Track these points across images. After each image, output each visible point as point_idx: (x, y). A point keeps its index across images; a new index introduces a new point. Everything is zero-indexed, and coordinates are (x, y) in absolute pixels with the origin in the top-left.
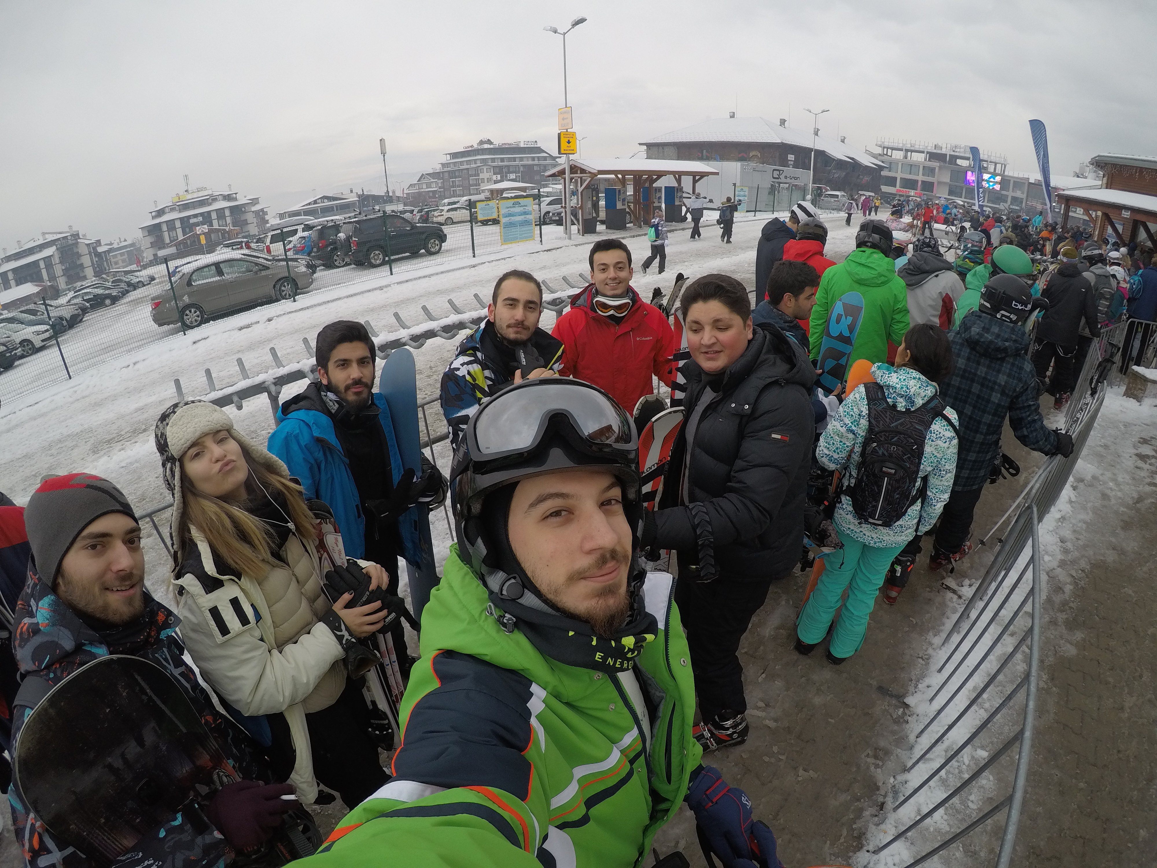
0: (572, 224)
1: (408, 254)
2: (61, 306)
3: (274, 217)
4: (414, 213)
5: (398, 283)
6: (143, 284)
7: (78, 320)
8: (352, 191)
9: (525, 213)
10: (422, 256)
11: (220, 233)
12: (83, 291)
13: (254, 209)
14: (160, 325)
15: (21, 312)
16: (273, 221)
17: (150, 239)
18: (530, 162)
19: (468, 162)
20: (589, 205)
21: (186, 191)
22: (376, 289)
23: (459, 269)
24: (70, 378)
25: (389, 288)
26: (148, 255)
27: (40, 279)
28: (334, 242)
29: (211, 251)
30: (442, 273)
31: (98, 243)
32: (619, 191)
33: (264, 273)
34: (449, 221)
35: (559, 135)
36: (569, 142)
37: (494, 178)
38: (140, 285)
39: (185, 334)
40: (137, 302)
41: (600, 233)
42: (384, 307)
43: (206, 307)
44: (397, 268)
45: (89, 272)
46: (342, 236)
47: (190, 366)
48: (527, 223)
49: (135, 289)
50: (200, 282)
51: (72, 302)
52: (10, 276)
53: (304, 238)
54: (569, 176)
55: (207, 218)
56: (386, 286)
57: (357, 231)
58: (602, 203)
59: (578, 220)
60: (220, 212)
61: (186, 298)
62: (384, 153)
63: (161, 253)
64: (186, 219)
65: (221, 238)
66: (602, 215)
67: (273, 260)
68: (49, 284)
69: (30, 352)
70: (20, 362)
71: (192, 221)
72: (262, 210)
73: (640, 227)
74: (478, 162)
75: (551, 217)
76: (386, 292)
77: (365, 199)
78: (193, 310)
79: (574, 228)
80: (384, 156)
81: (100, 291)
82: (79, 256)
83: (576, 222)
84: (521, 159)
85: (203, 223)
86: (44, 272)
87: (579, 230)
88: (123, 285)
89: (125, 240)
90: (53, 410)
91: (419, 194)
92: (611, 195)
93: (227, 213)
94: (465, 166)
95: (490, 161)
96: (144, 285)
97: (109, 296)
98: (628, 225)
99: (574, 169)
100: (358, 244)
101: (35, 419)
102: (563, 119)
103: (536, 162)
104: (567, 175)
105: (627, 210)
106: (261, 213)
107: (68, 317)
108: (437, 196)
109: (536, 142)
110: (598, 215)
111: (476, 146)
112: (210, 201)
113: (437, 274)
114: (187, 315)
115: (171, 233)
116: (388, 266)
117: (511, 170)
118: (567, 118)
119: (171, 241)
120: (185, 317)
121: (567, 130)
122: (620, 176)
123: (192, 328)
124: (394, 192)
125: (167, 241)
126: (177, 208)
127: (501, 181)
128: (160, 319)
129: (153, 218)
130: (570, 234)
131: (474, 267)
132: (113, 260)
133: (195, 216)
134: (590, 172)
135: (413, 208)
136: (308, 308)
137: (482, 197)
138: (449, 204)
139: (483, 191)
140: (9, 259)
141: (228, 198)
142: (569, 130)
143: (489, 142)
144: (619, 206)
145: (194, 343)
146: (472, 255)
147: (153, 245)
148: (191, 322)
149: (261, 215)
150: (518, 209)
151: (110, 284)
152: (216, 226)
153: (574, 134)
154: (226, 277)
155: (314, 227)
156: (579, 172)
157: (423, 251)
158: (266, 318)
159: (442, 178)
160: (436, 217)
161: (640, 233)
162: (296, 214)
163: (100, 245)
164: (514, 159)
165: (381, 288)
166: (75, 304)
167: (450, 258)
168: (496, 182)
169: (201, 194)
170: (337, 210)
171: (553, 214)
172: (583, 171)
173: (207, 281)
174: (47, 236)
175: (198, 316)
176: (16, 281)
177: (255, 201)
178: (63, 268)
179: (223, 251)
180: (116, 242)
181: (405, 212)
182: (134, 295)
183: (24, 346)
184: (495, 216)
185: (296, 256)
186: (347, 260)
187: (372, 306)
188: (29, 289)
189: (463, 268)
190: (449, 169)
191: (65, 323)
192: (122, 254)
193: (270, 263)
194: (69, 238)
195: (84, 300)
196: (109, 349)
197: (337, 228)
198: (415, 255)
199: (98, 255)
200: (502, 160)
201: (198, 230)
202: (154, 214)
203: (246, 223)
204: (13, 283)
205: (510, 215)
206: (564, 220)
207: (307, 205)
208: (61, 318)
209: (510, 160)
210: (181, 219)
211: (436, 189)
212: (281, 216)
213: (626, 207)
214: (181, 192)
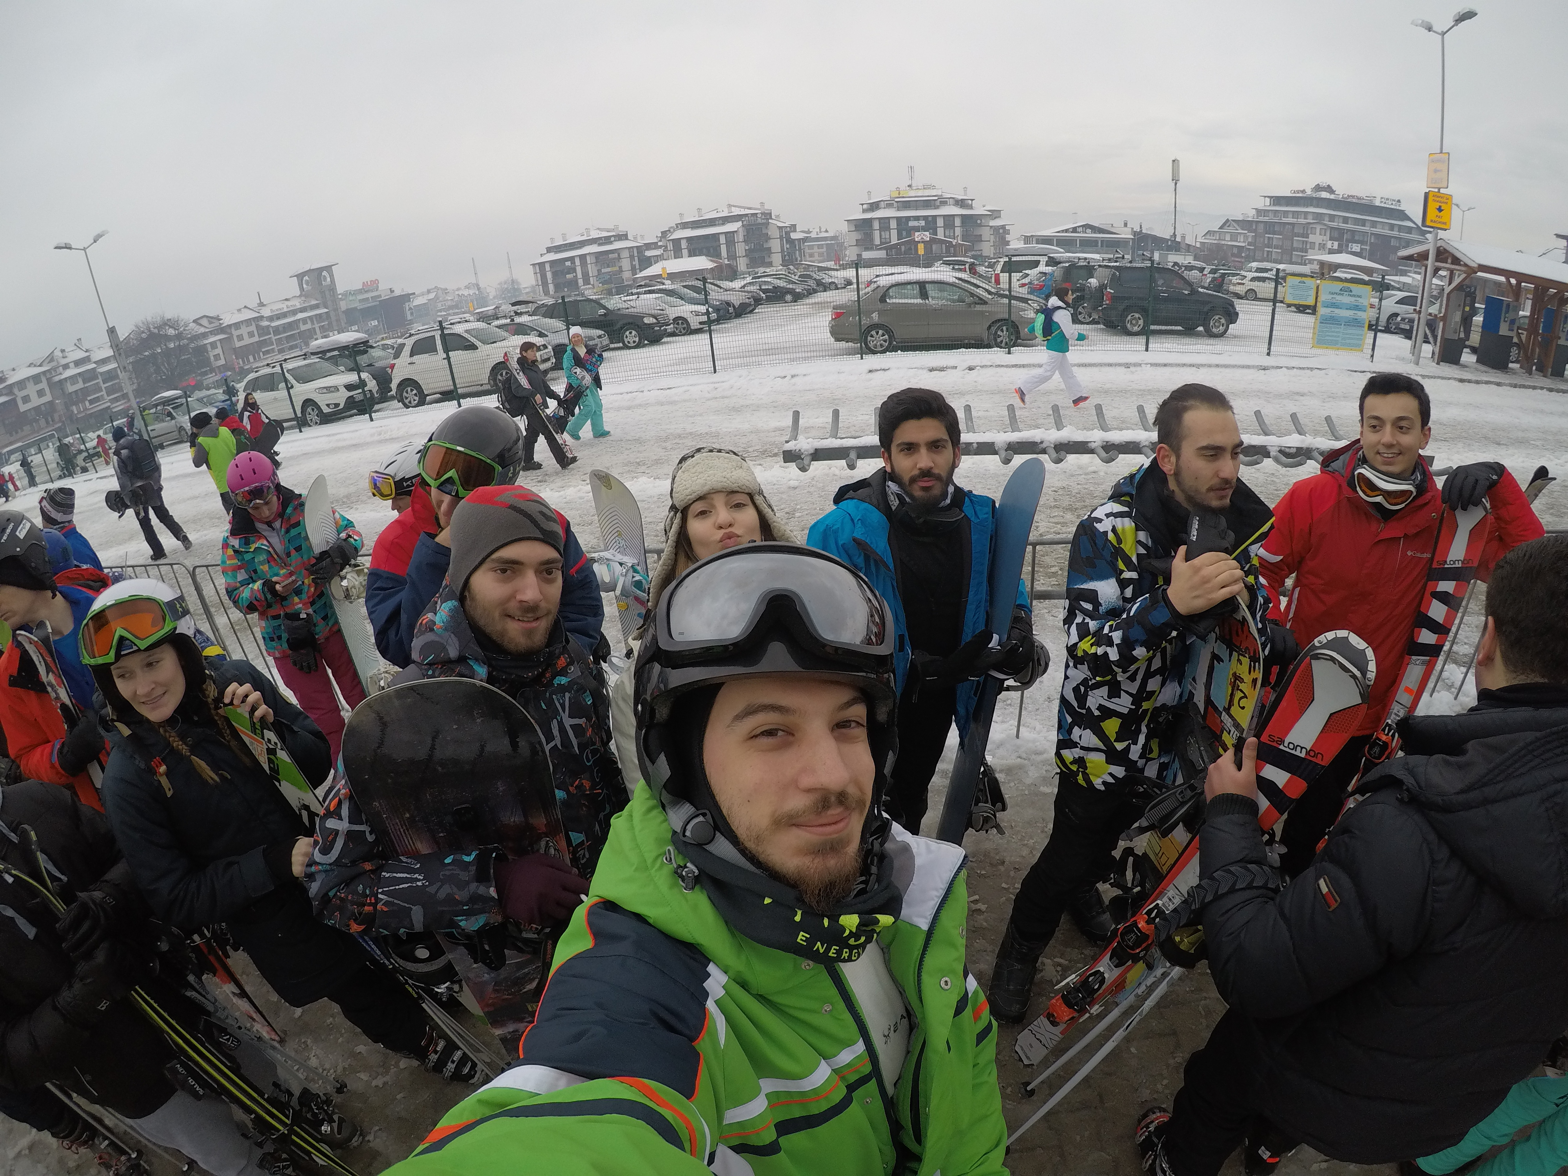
0: (1425, 342)
1: (1180, 328)
2: (733, 290)
3: (1018, 239)
4: (1205, 272)
5: (1152, 365)
6: (836, 285)
7: (749, 309)
8: (1126, 225)
9: (1357, 308)
10: (1198, 335)
11: (944, 246)
12: (763, 279)
13: (992, 223)
14: (837, 340)
15: (685, 287)
16: (1016, 244)
17: (856, 236)
18: (1387, 232)
19: (1296, 214)
20: (1457, 317)
21: (910, 186)
22: (1120, 365)
23: (1243, 367)
24: (715, 372)
25: (1139, 368)
26: (851, 254)
27: (718, 255)
28: (1082, 289)
29: (928, 265)
30: (1217, 366)
31: (793, 228)
32: (1508, 305)
33: (979, 308)
34: (1251, 295)
35: (1426, 195)
36: (1440, 210)
37: (1329, 244)
38: (833, 287)
39: (862, 358)
40: (822, 305)
41: (1464, 366)
42: (1123, 392)
43: (897, 334)
44: (1155, 344)
45: (777, 259)
46: (1093, 282)
47: (856, 398)
48: (1355, 323)
49: (825, 291)
50: (897, 301)
51: (747, 289)
52: (684, 244)
53: (1045, 274)
54: (1433, 263)
55: (930, 224)
56: (1136, 365)
57: (1115, 281)
58: (1479, 319)
59: (1435, 337)
60: (949, 220)
61: (875, 316)
62: (1176, 180)
63: (866, 255)
64: (904, 220)
65: (944, 251)
66: (1475, 338)
67: (997, 294)
68: (726, 262)
69: (683, 332)
70: (669, 339)
71: (912, 224)
72: (1003, 227)
73: (1530, 373)
74: (1310, 217)
75: (1399, 324)
76: (1132, 373)
77: (1143, 240)
78: (881, 332)
79: (1427, 349)
80: (1176, 184)
81: (781, 283)
82: (768, 238)
83: (1431, 339)
84: (1374, 224)
85: (924, 229)
86: (723, 249)
87: (1433, 353)
88: (812, 283)
89: (826, 231)
90: (685, 401)
91: (1219, 247)
92: (1494, 309)
93: (958, 222)
94: (1290, 220)
95: (1327, 218)
96: (838, 289)
97: (791, 292)
98: (1511, 365)
99: (1443, 254)
100: (1114, 298)
101: (662, 404)
102: (1436, 171)
103: (1395, 233)
104: (1430, 262)
105: (1515, 340)
106: (1001, 231)
107: (737, 304)
108: (1244, 256)
109: (1399, 201)
110: (1467, 337)
111: (1309, 192)
112: (938, 203)
113: (1210, 366)
114: (872, 336)
115: (883, 233)
116: (1145, 337)
117: (1357, 238)
118: (1440, 171)
119: (882, 243)
120: (869, 338)
121: (1439, 189)
122: (1513, 281)
123: (874, 352)
124: (1183, 237)
125: (877, 241)
126: (895, 205)
127: (1339, 251)
128: (838, 333)
129: (864, 211)
130: (1419, 357)
131: (1264, 369)
132: (807, 251)
133: (917, 218)
134: (1466, 265)
135: (1204, 265)
136: (1024, 366)
137: (1306, 269)
138: (1259, 270)
139: (1311, 261)
140: (685, 225)
141: (961, 203)
142: (1442, 191)
143: (1329, 189)
144: (1504, 330)
145: (870, 371)
146: (1266, 351)
147: (858, 243)
148: (875, 346)
149: (1001, 233)
150: (1346, 299)
151: (797, 278)
152: (940, 235)
153: (1449, 197)
154: (930, 301)
155: (1060, 263)
156: (1449, 261)
157: (1201, 329)
158: (967, 365)
159: (1255, 231)
160: (1234, 285)
161: (1527, 384)
162: (1047, 240)
163: (795, 231)
164: (1363, 223)
165: (1127, 366)
166: (748, 292)
167: (1236, 348)
168: (1331, 252)
169: (927, 192)
170: (1102, 246)
171: (1403, 319)
172: (1456, 261)
173: (906, 301)
174: (733, 209)
175: (885, 341)
176: (690, 252)
177: (995, 214)
178: (747, 248)
179: (942, 269)
180: (814, 232)
181: (1190, 268)
182: (822, 297)
183: (678, 324)
184: (1311, 302)
185: (1029, 297)
186: (1095, 316)
187: (1108, 386)
188: (702, 263)
189: (1248, 367)
190: (1266, 219)
191: (731, 310)
192: (820, 246)
193: (990, 297)
194: (759, 216)
195: (761, 289)
196: (771, 351)
197: (1089, 270)
198: (1189, 331)
199: (791, 242)
200: (1346, 220)
201: (918, 236)
202: (865, 206)
203: (979, 239)
204: (685, 252)
205: (1334, 305)
206: (1414, 332)
207: (1063, 231)
208: (728, 304)
209: (1357, 221)
210: (898, 219)
211: (1243, 245)
212: (1027, 239)
213: (1513, 334)
214: (903, 187)
